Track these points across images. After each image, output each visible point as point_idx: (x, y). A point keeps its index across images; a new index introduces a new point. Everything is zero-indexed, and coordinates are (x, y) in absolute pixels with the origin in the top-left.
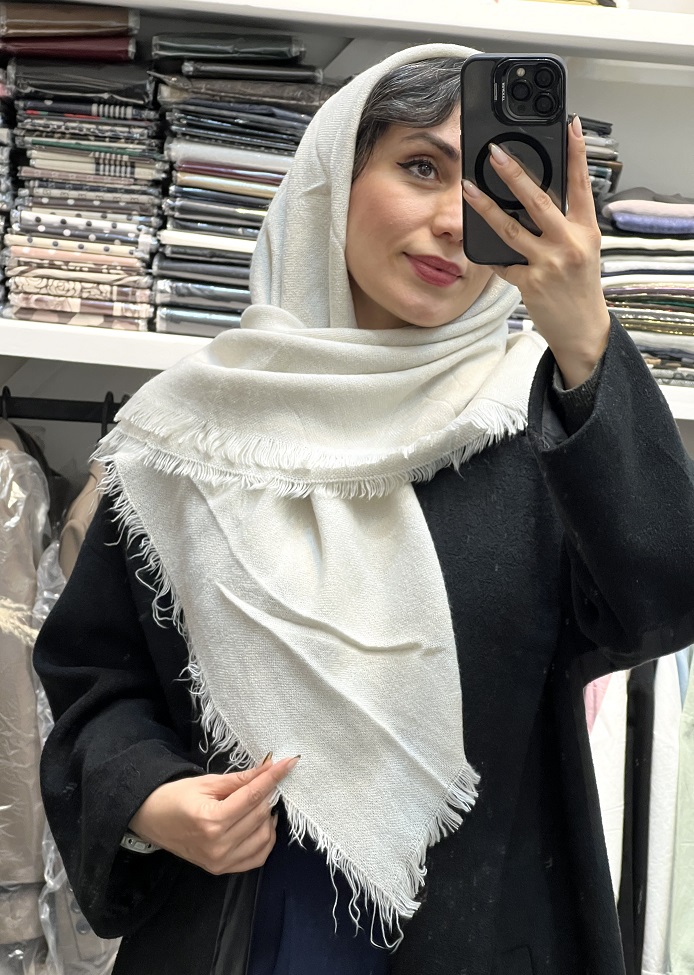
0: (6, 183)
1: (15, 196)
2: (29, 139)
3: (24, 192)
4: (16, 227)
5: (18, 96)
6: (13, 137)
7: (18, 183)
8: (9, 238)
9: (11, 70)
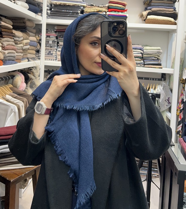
0: (56, 46)
1: (58, 47)
2: (59, 41)
3: (59, 47)
4: (58, 51)
5: (58, 36)
6: (57, 41)
7: (58, 46)
8: (57, 52)
9: (57, 33)
